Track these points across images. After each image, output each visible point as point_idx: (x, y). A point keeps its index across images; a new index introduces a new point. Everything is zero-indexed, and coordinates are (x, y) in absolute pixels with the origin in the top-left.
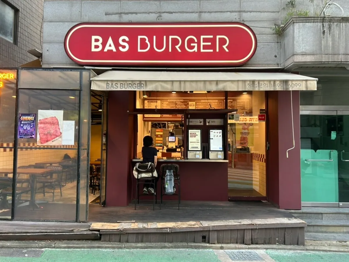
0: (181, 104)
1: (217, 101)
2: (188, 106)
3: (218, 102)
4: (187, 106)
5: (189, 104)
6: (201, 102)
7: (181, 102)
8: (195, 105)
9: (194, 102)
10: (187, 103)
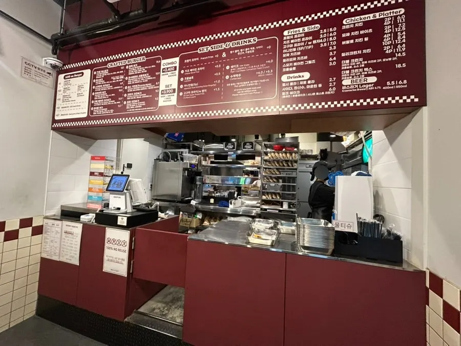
0: (141, 69)
1: (253, 40)
2: (157, 74)
3: (258, 44)
4: (155, 75)
5: (162, 67)
6: (197, 55)
7: (139, 64)
8: (178, 68)
9: (177, 59)
10: (155, 64)
